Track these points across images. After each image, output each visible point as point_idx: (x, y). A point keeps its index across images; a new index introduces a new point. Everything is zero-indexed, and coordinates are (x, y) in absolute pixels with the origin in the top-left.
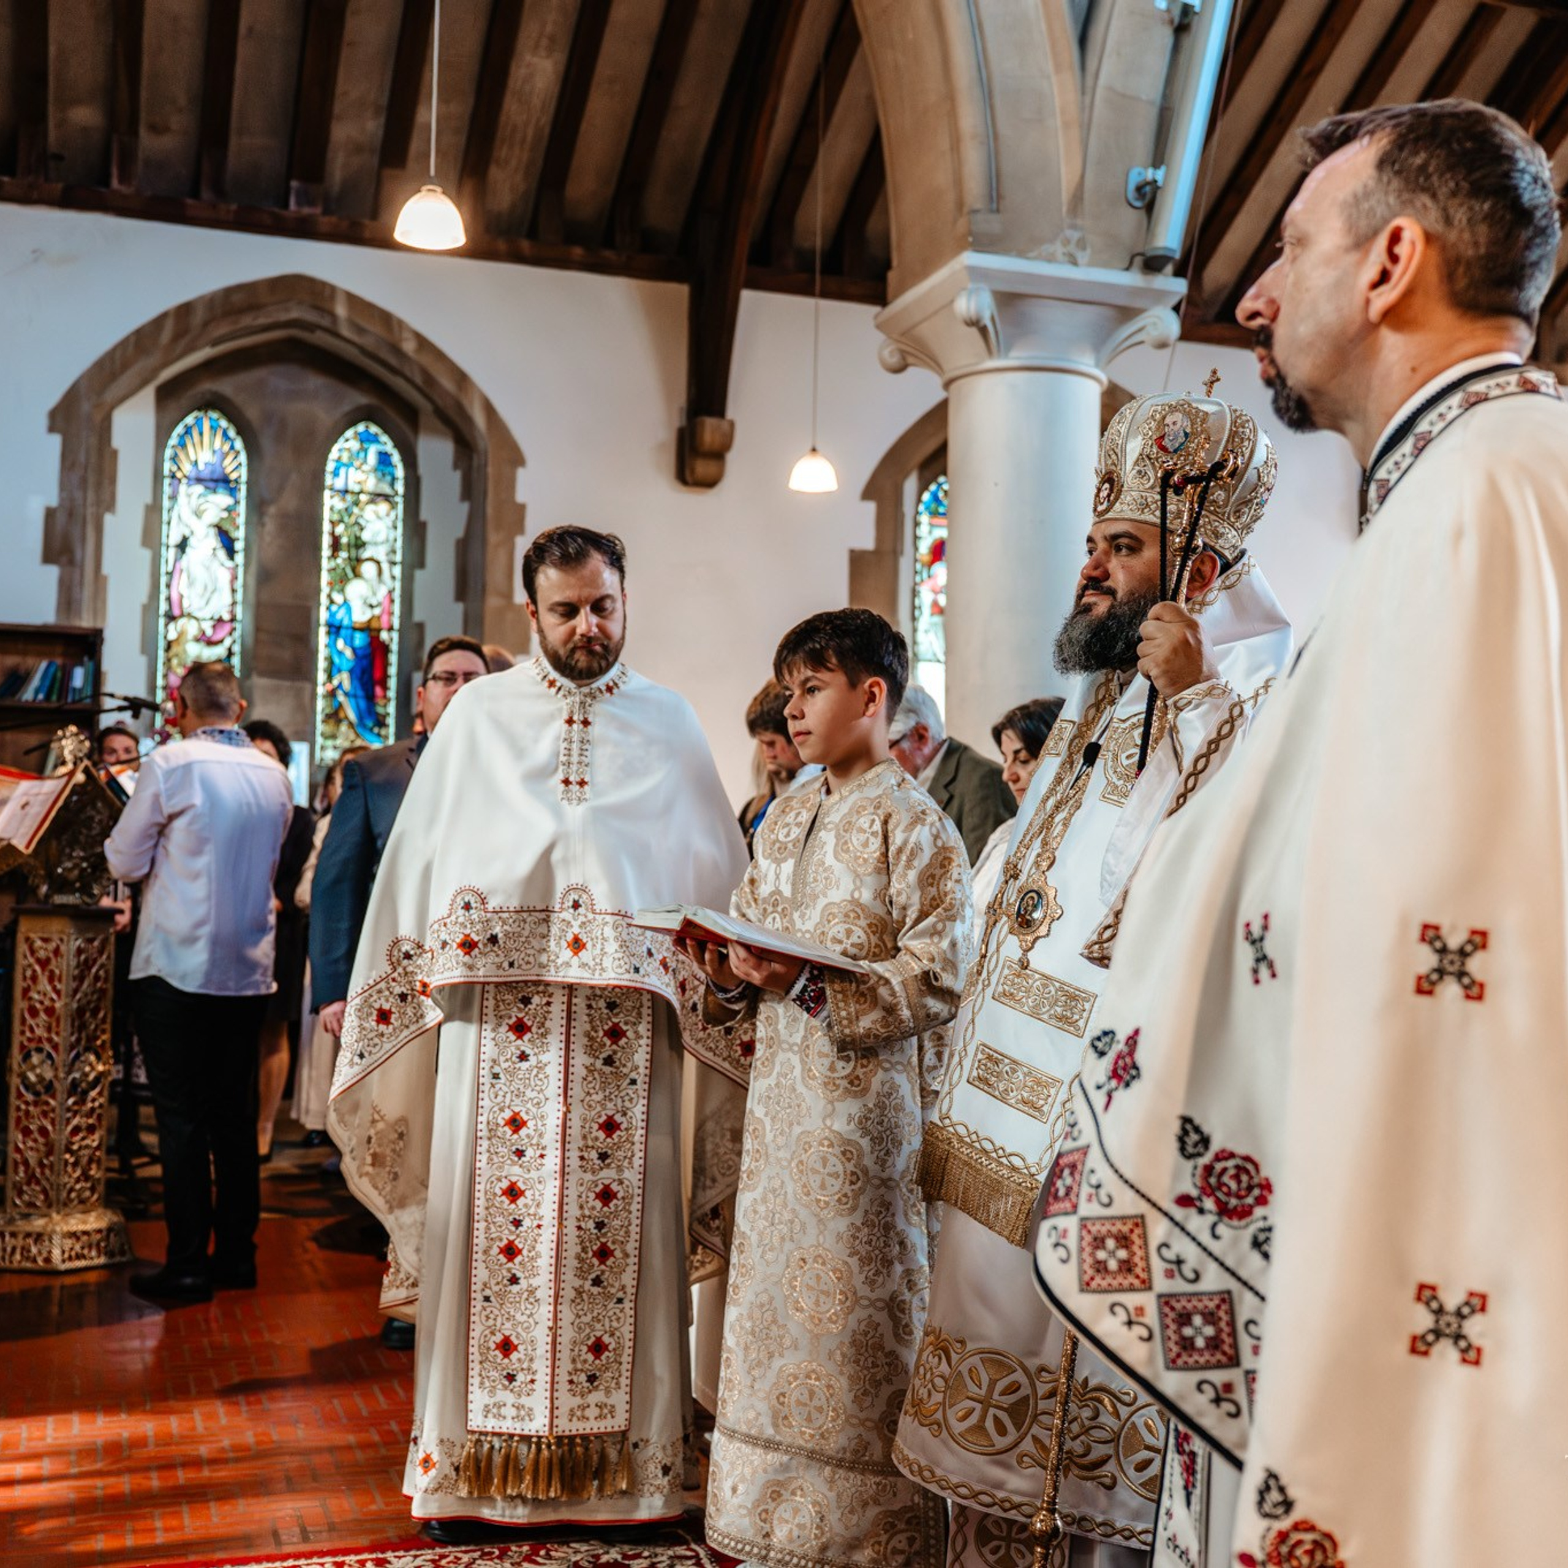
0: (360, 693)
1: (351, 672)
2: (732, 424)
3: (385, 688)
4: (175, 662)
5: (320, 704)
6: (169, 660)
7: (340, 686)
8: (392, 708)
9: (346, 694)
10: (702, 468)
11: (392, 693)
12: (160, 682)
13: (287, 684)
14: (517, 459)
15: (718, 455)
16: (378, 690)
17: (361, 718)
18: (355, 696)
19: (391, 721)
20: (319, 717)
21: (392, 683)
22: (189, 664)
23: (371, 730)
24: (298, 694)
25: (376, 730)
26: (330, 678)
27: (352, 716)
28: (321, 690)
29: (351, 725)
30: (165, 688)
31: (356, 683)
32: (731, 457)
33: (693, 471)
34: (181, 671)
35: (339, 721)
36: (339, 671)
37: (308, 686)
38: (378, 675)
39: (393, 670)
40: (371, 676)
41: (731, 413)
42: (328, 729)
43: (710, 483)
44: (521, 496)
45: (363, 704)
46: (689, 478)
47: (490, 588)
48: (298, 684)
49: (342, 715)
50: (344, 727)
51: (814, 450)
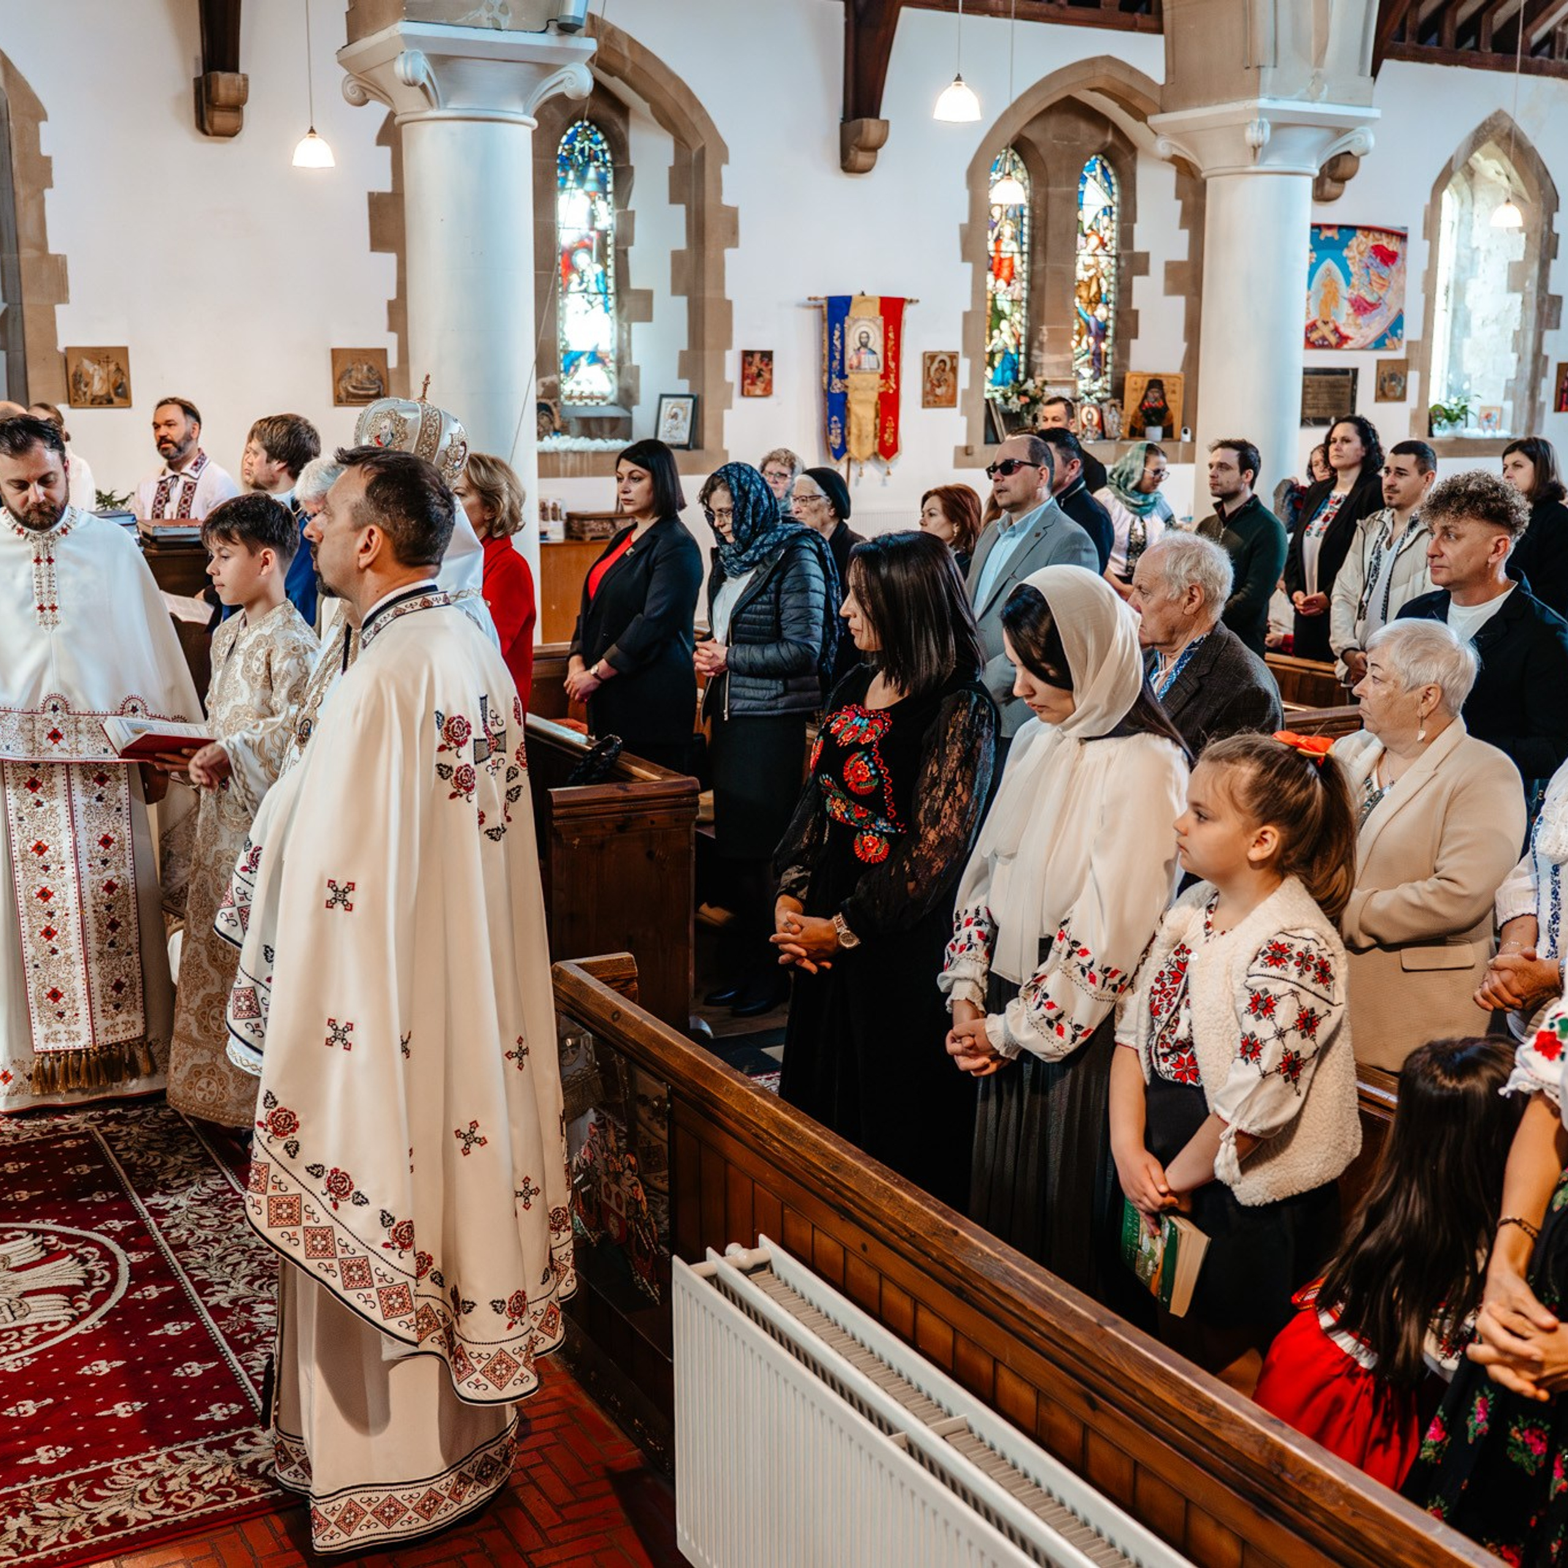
2: (246, 79)
10: (220, 119)
14: (38, 113)
15: (236, 107)
32: (246, 109)
33: (212, 124)
41: (243, 68)
43: (231, 133)
44: (45, 151)
46: (207, 127)
47: (23, 241)
51: (312, 131)
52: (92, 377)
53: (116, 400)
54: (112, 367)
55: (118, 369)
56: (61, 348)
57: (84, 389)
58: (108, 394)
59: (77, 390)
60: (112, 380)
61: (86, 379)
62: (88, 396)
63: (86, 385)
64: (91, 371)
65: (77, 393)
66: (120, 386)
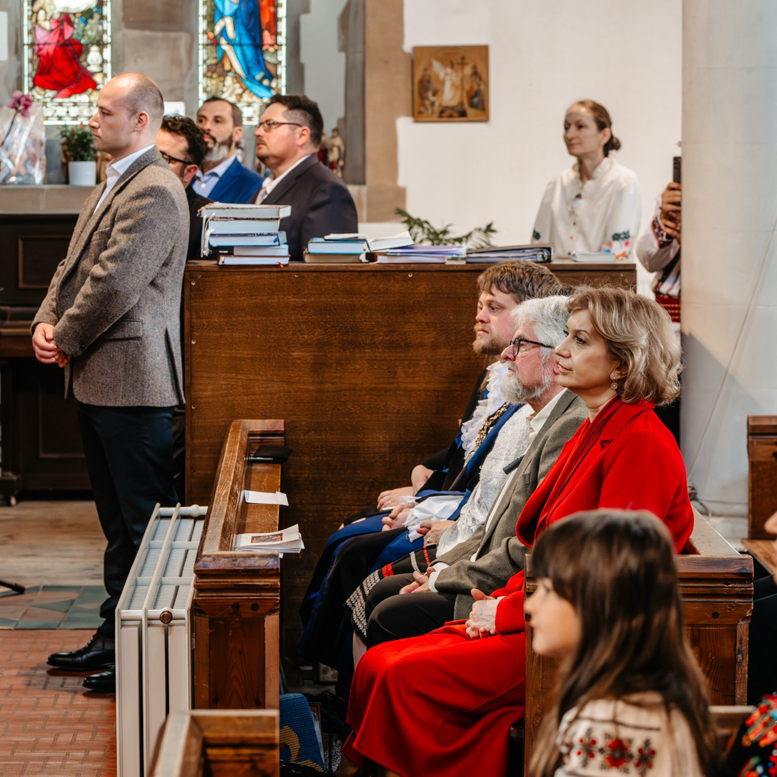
0: (246, 40)
1: (235, 16)
3: (275, 34)
4: (41, 14)
5: (202, 54)
6: (35, 13)
7: (224, 31)
8: (282, 56)
9: (230, 43)
11: (282, 40)
12: (27, 39)
13: (160, 35)
16: (267, 37)
17: (248, 71)
18: (241, 45)
19: (282, 71)
20: (202, 69)
21: (282, 27)
22: (56, 16)
23: (260, 82)
24: (174, 47)
25: (266, 82)
26: (211, 23)
27: (238, 68)
28: (202, 39)
29: (237, 77)
30: (31, 45)
31: (243, 30)
34: (47, 25)
35: (224, 74)
36: (222, 16)
37: (183, 37)
38: (266, 19)
39: (282, 12)
40: (258, 23)
42: (212, 84)
45: (249, 52)
48: (173, 35)
49: (227, 67)
50: (229, 80)
52: (443, 83)
53: (470, 112)
54: (468, 70)
55: (475, 73)
56: (408, 46)
57: (432, 98)
58: (461, 104)
59: (423, 97)
60: (467, 86)
61: (434, 85)
62: (437, 108)
63: (435, 94)
64: (442, 75)
65: (423, 105)
66: (477, 94)
